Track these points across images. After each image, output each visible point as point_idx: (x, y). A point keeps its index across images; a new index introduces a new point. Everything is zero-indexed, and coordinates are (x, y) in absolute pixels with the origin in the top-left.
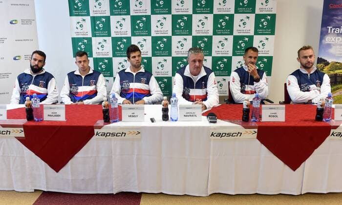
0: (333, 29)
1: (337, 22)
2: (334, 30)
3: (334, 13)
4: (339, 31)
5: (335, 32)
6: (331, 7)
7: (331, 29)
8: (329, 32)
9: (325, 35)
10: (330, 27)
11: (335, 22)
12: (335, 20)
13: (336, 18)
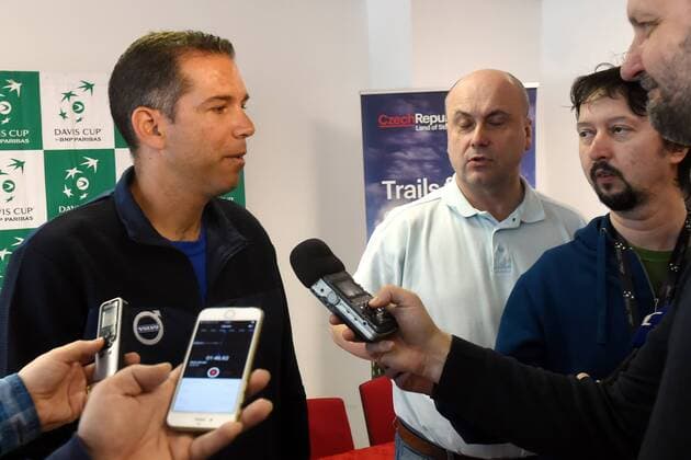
0: (398, 188)
1: (406, 167)
2: (402, 191)
3: (392, 140)
4: (414, 191)
5: (406, 194)
6: (383, 125)
7: (393, 187)
8: (389, 197)
9: (379, 207)
10: (389, 183)
11: (399, 168)
12: (398, 162)
13: (399, 154)
